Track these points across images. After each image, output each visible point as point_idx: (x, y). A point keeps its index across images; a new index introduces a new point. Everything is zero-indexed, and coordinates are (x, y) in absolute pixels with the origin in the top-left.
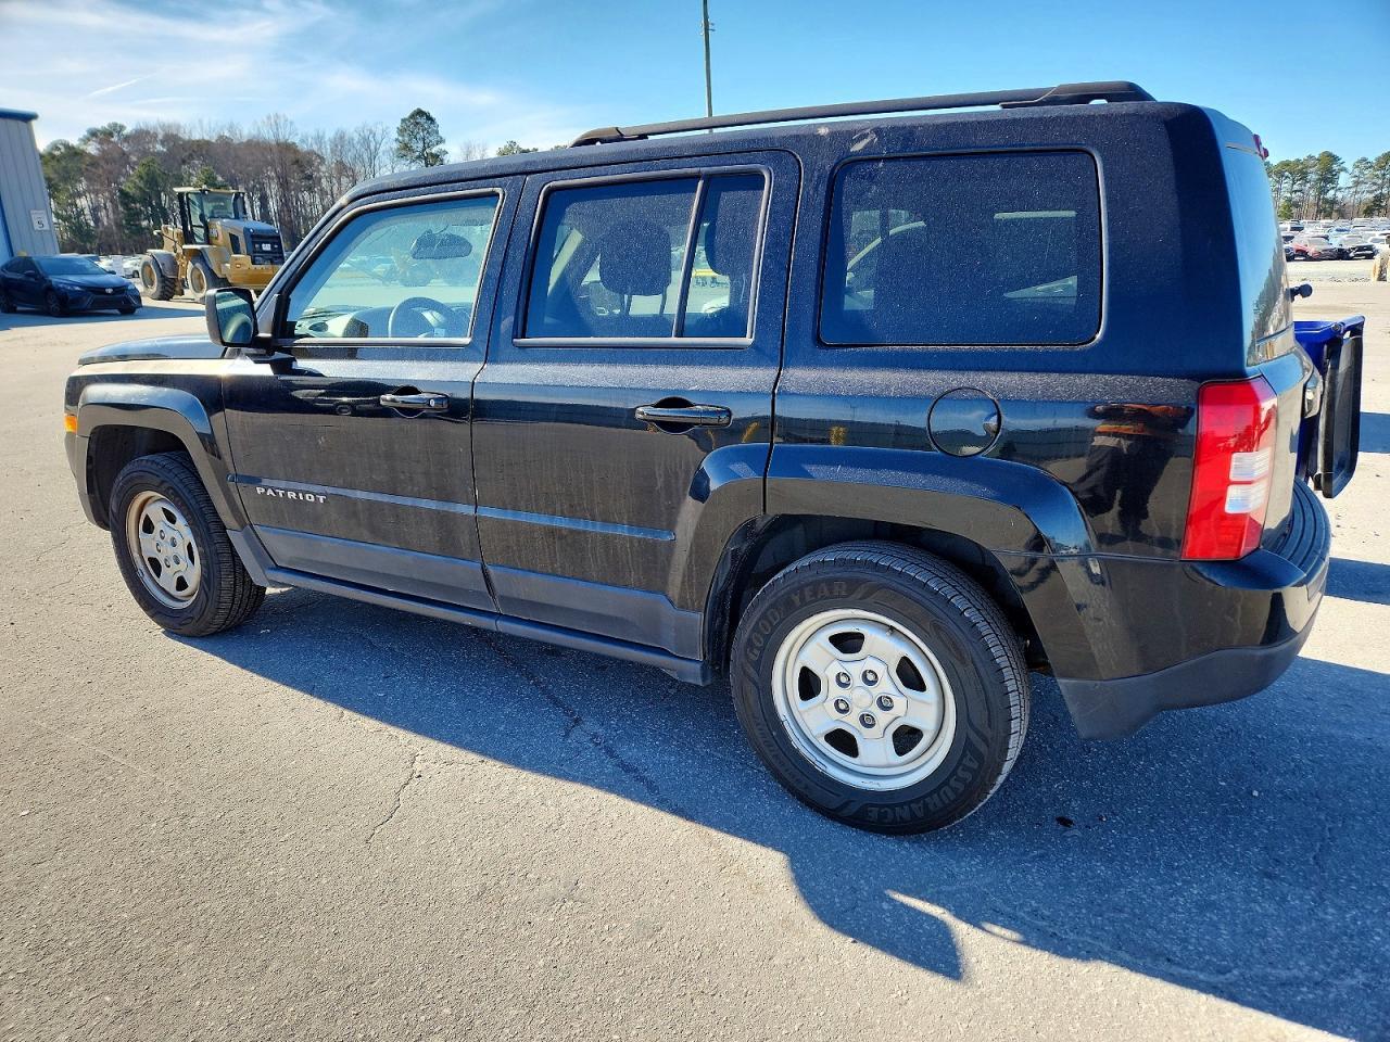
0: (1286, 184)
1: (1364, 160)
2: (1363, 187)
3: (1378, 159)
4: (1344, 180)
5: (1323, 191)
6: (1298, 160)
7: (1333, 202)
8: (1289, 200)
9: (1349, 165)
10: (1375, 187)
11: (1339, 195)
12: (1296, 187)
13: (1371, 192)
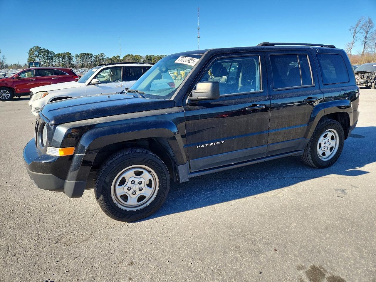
0: (61, 59)
1: (77, 55)
2: (78, 61)
3: (80, 55)
4: (74, 59)
5: (70, 62)
6: (62, 54)
7: (73, 64)
8: (63, 63)
9: (74, 55)
10: (81, 61)
11: (74, 63)
12: (63, 60)
13: (80, 62)
